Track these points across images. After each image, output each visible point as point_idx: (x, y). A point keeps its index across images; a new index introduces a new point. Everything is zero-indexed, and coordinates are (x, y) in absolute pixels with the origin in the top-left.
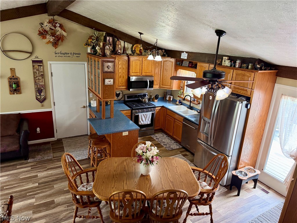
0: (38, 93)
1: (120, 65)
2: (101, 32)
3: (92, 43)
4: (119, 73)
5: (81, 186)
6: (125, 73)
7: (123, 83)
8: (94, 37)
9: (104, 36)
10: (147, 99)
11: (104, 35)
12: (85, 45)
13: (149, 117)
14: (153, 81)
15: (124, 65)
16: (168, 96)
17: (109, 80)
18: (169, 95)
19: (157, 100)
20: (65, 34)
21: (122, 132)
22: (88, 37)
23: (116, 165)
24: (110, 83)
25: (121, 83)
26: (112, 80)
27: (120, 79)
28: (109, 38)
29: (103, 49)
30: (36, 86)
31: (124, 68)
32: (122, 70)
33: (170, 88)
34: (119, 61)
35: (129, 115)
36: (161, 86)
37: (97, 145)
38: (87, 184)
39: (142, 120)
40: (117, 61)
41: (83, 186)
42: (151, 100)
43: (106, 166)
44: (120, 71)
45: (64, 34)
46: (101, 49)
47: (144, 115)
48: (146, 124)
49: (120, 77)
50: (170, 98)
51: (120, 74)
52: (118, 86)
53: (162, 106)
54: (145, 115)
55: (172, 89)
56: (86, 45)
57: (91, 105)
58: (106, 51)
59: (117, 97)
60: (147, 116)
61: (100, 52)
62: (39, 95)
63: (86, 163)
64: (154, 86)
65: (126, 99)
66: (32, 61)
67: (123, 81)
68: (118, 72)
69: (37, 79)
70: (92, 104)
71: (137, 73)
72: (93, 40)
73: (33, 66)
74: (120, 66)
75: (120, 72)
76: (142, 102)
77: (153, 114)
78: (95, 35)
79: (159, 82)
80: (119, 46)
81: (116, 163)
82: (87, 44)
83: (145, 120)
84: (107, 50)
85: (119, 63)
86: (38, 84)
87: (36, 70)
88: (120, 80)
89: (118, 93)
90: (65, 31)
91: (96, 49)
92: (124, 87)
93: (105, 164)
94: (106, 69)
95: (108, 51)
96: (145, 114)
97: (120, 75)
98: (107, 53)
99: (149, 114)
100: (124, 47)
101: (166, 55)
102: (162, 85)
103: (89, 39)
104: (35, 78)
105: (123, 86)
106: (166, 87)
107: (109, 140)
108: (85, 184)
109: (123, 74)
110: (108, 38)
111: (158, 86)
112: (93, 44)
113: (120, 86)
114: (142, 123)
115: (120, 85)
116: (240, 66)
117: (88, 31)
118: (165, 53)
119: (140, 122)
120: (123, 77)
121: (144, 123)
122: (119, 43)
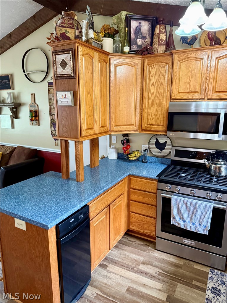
0: (53, 127)
1: (152, 76)
4: (150, 95)
6: (165, 96)
7: (158, 119)
15: (163, 76)
25: (153, 117)
27: (152, 109)
30: (51, 117)
31: (162, 84)
32: (157, 87)
34: (152, 68)
39: (181, 217)
40: (148, 68)
44: (152, 91)
47: (186, 204)
48: (193, 230)
49: (152, 105)
51: (153, 98)
52: (148, 125)
54: (189, 204)
59: (159, 150)
60: (195, 209)
62: (54, 129)
65: (173, 157)
66: (49, 83)
67: (160, 113)
68: (147, 94)
69: (52, 108)
71: (193, 94)
73: (49, 90)
74: (153, 80)
75: (153, 93)
80: (159, 36)
85: (152, 73)
86: (53, 114)
87: (51, 95)
88: (152, 110)
92: (160, 128)
96: (191, 204)
97: (153, 100)
100: (171, 36)
104: (50, 106)
105: (158, 125)
109: (160, 98)
110: (134, 24)
113: (151, 125)
114: (179, 224)
115: (152, 122)
119: (174, 218)
120: (160, 105)
121: (185, 225)
122: (160, 30)
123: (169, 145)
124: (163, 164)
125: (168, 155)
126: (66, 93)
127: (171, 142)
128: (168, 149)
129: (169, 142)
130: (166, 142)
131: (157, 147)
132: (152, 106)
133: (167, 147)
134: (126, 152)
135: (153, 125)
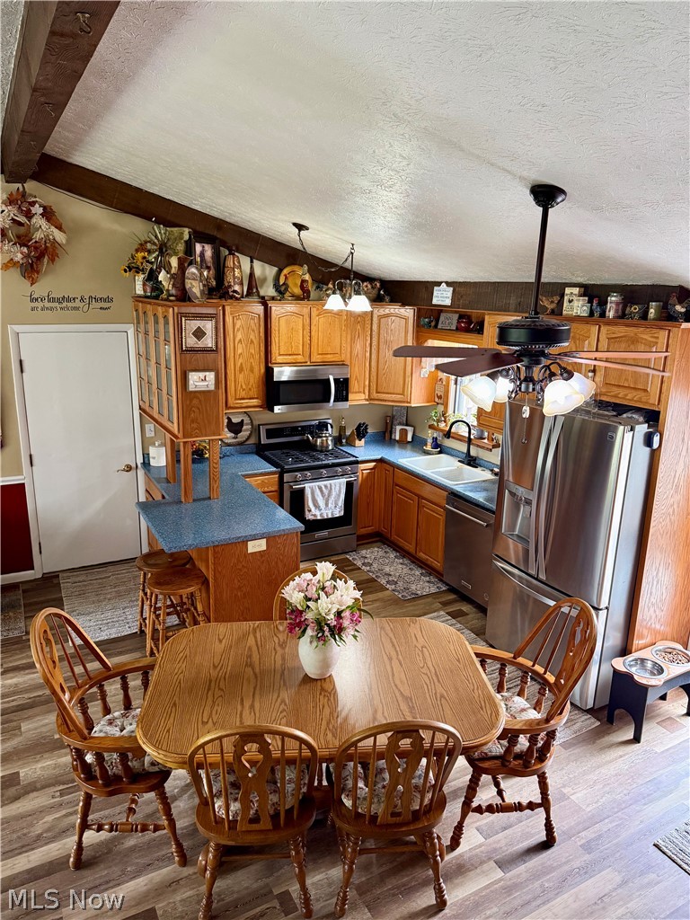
1: (238, 330)
2: (176, 229)
3: (148, 261)
4: (237, 357)
5: (102, 723)
6: (257, 357)
7: (250, 389)
8: (154, 244)
9: (186, 242)
10: (330, 438)
11: (186, 237)
12: (125, 271)
13: (339, 496)
14: (346, 381)
15: (253, 331)
16: (398, 428)
17: (201, 375)
18: (400, 424)
19: (363, 440)
20: (59, 236)
21: (245, 542)
22: (136, 246)
23: (219, 648)
24: (206, 383)
25: (244, 387)
26: (211, 376)
27: (241, 376)
28: (203, 247)
29: (179, 278)
31: (252, 341)
32: (246, 346)
33: (404, 402)
34: (237, 319)
35: (273, 489)
36: (375, 395)
37: (163, 588)
38: (123, 716)
39: (317, 506)
40: (231, 318)
41: (110, 723)
42: (344, 441)
43: (187, 652)
44: (240, 351)
45: (58, 239)
46: (173, 277)
47: (320, 488)
48: (330, 516)
49: (241, 370)
50: (404, 433)
51: (241, 361)
52: (236, 399)
53: (379, 457)
54: (324, 489)
55: (408, 402)
56: (130, 269)
57: (151, 460)
58: (188, 284)
59: (233, 435)
60: (330, 491)
61: (170, 288)
63: (131, 648)
64: (351, 396)
65: (264, 441)
67: (252, 381)
68: (232, 355)
70: (154, 458)
71: (295, 357)
72: (150, 252)
74: (239, 336)
75: (241, 354)
76: (313, 447)
77: (349, 486)
78: (156, 237)
79: (367, 383)
80: (234, 271)
81: (220, 641)
82: (133, 268)
83: (327, 505)
84: (194, 279)
85: (237, 326)
88: (241, 377)
89: (235, 420)
90: (60, 228)
91: (160, 279)
92: (255, 402)
93: (182, 647)
94: (191, 341)
95: (194, 283)
96: (326, 486)
97: (242, 364)
98: (194, 290)
99: (338, 486)
100: (252, 275)
101: (387, 299)
102: (377, 392)
103: (137, 251)
105: (250, 399)
106: (391, 399)
107: (204, 570)
108: (116, 714)
109: (252, 360)
110: (198, 247)
111: (362, 396)
112: (150, 266)
113: (241, 399)
114: (315, 515)
115: (243, 394)
116: (620, 313)
117: (133, 228)
118: (382, 292)
119: (310, 511)
120: (252, 370)
121: (321, 515)
122: (234, 263)
123: (247, 424)
124: (243, 453)
125: (247, 440)
126: (207, 373)
127: (251, 419)
128: (246, 430)
129: (247, 420)
130: (242, 420)
131: (230, 431)
132: (240, 373)
133: (245, 427)
135: (243, 399)
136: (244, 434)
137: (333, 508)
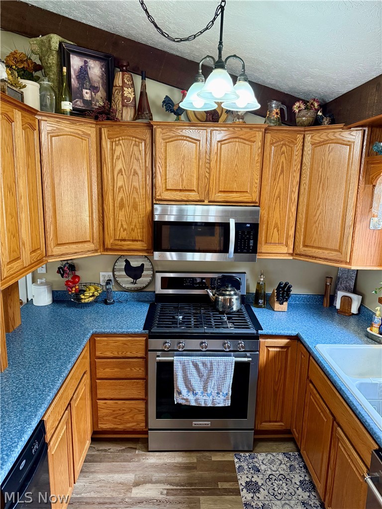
1: (118, 158)
4: (116, 190)
6: (142, 192)
7: (133, 230)
10: (235, 297)
13: (224, 378)
14: (255, 227)
15: (138, 160)
16: (340, 294)
19: (285, 304)
25: (125, 226)
27: (122, 213)
28: (86, 62)
31: (135, 173)
32: (128, 178)
33: (341, 262)
34: (116, 145)
36: (301, 249)
39: (190, 389)
40: (109, 143)
42: (261, 301)
44: (120, 183)
47: (196, 366)
48: (210, 405)
49: (122, 206)
50: (347, 301)
51: (121, 195)
52: (115, 240)
53: (294, 333)
54: (200, 366)
55: (346, 263)
59: (131, 280)
64: (263, 247)
65: (159, 290)
67: (135, 220)
68: (111, 188)
71: (187, 193)
74: (119, 165)
75: (121, 187)
79: (292, 232)
80: (123, 91)
83: (205, 389)
85: (117, 153)
88: (121, 216)
89: (135, 263)
92: (139, 245)
96: (204, 364)
97: (122, 199)
100: (143, 94)
101: (326, 121)
102: (305, 246)
105: (133, 241)
106: (326, 257)
109: (135, 195)
110: (76, 62)
111: (284, 250)
113: (121, 240)
114: (187, 400)
115: (124, 235)
118: (320, 113)
119: (180, 393)
120: (135, 207)
121: (196, 400)
122: (123, 81)
123: (148, 270)
124: (142, 301)
125: (147, 286)
127: (152, 264)
128: (147, 276)
129: (147, 265)
130: (143, 265)
131: (129, 275)
132: (121, 209)
133: (145, 273)
134: (74, 289)
135: (124, 240)
136: (144, 280)
137: (214, 394)
